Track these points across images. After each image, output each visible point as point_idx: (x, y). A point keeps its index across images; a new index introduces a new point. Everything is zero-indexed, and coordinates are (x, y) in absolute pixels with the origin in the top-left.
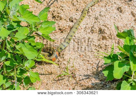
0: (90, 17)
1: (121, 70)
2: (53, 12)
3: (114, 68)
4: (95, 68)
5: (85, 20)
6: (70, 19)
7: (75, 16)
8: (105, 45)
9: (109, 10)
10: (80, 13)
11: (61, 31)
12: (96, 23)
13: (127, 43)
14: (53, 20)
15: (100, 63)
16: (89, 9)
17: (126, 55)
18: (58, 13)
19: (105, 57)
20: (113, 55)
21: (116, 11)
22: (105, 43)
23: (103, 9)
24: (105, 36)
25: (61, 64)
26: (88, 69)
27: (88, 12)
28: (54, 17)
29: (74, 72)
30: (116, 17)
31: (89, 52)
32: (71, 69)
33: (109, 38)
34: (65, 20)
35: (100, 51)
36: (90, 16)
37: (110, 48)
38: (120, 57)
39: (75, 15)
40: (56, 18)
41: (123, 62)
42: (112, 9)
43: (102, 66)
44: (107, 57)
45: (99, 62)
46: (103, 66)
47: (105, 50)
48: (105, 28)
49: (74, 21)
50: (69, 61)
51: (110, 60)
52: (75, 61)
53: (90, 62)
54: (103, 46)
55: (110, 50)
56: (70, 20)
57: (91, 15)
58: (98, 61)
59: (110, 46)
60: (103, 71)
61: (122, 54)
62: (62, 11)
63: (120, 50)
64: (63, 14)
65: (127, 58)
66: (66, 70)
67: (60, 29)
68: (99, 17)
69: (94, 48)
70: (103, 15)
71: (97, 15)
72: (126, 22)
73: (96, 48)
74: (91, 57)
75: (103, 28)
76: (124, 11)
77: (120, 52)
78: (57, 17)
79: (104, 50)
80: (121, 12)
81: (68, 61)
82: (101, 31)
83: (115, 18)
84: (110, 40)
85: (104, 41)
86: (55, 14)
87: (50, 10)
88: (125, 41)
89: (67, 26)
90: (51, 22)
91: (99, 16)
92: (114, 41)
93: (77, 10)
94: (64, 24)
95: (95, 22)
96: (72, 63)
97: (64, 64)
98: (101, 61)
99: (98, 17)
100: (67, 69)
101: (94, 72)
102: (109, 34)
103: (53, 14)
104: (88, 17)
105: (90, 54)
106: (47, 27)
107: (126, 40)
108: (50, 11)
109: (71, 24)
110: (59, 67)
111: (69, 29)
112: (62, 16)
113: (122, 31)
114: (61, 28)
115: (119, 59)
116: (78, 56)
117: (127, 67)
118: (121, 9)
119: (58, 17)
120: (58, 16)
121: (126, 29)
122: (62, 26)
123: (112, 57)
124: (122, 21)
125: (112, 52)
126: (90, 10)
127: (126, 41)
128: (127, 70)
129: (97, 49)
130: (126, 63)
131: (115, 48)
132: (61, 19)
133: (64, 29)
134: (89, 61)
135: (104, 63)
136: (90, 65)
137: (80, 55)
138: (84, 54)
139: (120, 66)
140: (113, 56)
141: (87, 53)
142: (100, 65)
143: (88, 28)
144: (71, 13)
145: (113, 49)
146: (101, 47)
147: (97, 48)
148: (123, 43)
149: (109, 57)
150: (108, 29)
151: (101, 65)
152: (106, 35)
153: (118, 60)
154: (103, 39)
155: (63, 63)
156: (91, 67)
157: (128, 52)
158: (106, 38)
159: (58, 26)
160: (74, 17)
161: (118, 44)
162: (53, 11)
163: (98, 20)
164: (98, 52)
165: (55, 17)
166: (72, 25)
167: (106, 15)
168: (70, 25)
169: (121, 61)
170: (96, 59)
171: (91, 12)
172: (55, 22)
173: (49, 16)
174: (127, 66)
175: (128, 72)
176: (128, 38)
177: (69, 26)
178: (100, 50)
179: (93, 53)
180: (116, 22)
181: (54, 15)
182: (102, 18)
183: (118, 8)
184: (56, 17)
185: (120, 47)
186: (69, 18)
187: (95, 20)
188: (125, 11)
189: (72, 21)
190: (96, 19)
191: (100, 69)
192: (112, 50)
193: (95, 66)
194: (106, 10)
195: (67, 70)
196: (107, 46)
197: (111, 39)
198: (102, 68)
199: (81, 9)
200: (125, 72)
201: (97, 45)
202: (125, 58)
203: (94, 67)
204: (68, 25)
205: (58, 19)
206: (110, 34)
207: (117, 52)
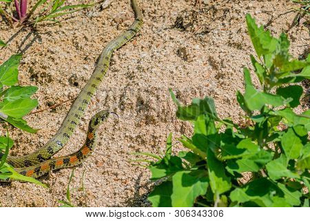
0: (116, 73)
1: (190, 193)
2: (31, 65)
3: (174, 189)
4: (132, 191)
5: (105, 79)
6: (70, 80)
7: (83, 73)
8: (153, 136)
9: (158, 54)
10: (92, 64)
11: (52, 107)
12: (131, 87)
13: (200, 130)
14: (33, 84)
15: (142, 179)
16: (112, 56)
17: (201, 158)
18: (44, 68)
19: (152, 163)
20: (169, 158)
21: (173, 57)
22: (151, 132)
23: (146, 54)
24: (152, 117)
25: (53, 184)
26: (115, 194)
27: (112, 62)
28: (34, 76)
29: (84, 202)
30: (174, 71)
31: (117, 155)
32: (78, 194)
33: (162, 119)
34: (60, 81)
35: (141, 150)
36: (116, 71)
37: (163, 144)
38: (188, 163)
39: (82, 70)
40: (40, 79)
41: (193, 174)
42: (164, 54)
43: (146, 184)
44: (156, 165)
45: (141, 175)
46: (150, 185)
47: (153, 146)
48: (151, 98)
49: (80, 84)
50: (72, 175)
51: (164, 171)
52: (86, 175)
53: (119, 177)
54: (148, 138)
55: (163, 148)
56: (71, 83)
57: (119, 68)
58: (138, 174)
59: (164, 139)
60: (150, 196)
61: (189, 156)
62: (51, 63)
63: (185, 146)
64: (55, 68)
65: (202, 164)
66: (66, 197)
67: (49, 104)
68: (137, 74)
69: (129, 145)
70: (146, 68)
71: (133, 68)
72: (196, 82)
73: (133, 145)
74: (122, 164)
75: (144, 96)
76: (192, 56)
77: (186, 150)
78: (42, 77)
79: (151, 148)
80: (185, 58)
81: (70, 176)
82: (142, 105)
83: (172, 72)
84: (163, 124)
85: (151, 128)
86: (37, 69)
87: (26, 60)
88: (195, 126)
89: (64, 95)
90: (27, 88)
91: (136, 70)
92: (171, 126)
93: (85, 59)
94: (57, 91)
95: (128, 85)
96: (78, 180)
97: (60, 183)
98: (144, 174)
99: (133, 72)
100: (67, 194)
101: (130, 199)
102: (161, 110)
103: (31, 71)
104: (112, 74)
105: (119, 159)
106: (19, 101)
107: (198, 124)
108: (24, 63)
109: (74, 91)
110: (50, 192)
111: (69, 102)
112: (53, 73)
113: (189, 103)
114: (51, 100)
115: (184, 166)
116: (92, 165)
117: (202, 186)
118: (185, 53)
119: (44, 75)
120: (43, 73)
121: (197, 99)
122: (54, 96)
123: (167, 163)
124: (188, 79)
125: (168, 152)
126: (115, 57)
127: (198, 126)
128: (203, 192)
129: (134, 147)
130: (201, 175)
131: (174, 142)
132: (50, 80)
133: (59, 102)
134: (116, 175)
135: (151, 177)
136: (119, 183)
137: (96, 163)
138: (105, 159)
139: (187, 182)
140: (169, 161)
141: (112, 155)
142: (142, 182)
143: (112, 98)
144: (73, 65)
145: (170, 144)
146: (143, 142)
147: (136, 145)
148: (193, 130)
149: (162, 165)
150: (158, 99)
151: (145, 182)
152: (154, 114)
153: (182, 169)
154: (147, 123)
155: (58, 181)
156: (123, 188)
157: (202, 151)
158: (154, 120)
159: (43, 96)
160: (79, 75)
161: (182, 131)
162: (33, 63)
163: (135, 80)
164: (138, 154)
165: (37, 77)
166: (75, 93)
167: (152, 67)
168: (71, 94)
169: (189, 172)
170: (134, 168)
171: (118, 61)
172: (37, 89)
173: (22, 74)
174: (203, 183)
175: (205, 196)
176: (201, 121)
177: (69, 96)
178: (142, 148)
179: (125, 155)
180: (174, 83)
181: (35, 72)
182: (143, 74)
183: (178, 51)
184: (39, 75)
185: (185, 140)
186: (68, 77)
187: (128, 79)
188: (194, 56)
189: (76, 84)
190: (130, 76)
191: (143, 192)
192: (169, 146)
193: (132, 184)
194: (151, 55)
195: (68, 198)
196: (156, 138)
197: (166, 121)
198: (147, 188)
199: (94, 55)
200: (197, 195)
201: (134, 136)
202: (197, 164)
203: (128, 187)
204: (66, 93)
205: (44, 81)
206: (163, 111)
207: (180, 150)
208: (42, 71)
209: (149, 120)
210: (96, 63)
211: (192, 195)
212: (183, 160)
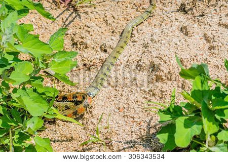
0: (135, 43)
2: (73, 36)
3: (176, 130)
4: (144, 130)
5: (127, 48)
6: (101, 47)
7: (111, 43)
8: (161, 91)
9: (166, 31)
10: (118, 36)
11: (88, 67)
12: (145, 54)
13: (197, 87)
14: (74, 50)
15: (152, 121)
16: (133, 30)
17: (197, 107)
18: (82, 38)
19: (160, 110)
20: (173, 107)
21: (177, 33)
22: (160, 87)
23: (157, 30)
24: (161, 76)
25: (87, 123)
26: (132, 132)
27: (132, 35)
28: (75, 44)
29: (109, 137)
30: (178, 43)
31: (135, 103)
32: (104, 131)
33: (168, 78)
34: (94, 48)
35: (152, 101)
36: (135, 42)
37: (169, 96)
38: (187, 111)
39: (110, 40)
40: (79, 46)
41: (190, 119)
42: (171, 30)
43: (155, 126)
44: (163, 111)
45: (152, 119)
46: (158, 126)
47: (161, 98)
48: (161, 63)
49: (108, 50)
50: (101, 118)
51: (170, 116)
52: (111, 118)
53: (135, 120)
54: (157, 91)
55: (168, 99)
56: (102, 50)
57: (137, 40)
58: (150, 118)
59: (169, 93)
60: (158, 134)
61: (188, 106)
62: (87, 34)
63: (185, 98)
64: (90, 39)
65: (197, 112)
66: (95, 133)
67: (85, 65)
68: (151, 44)
69: (143, 96)
70: (157, 40)
71: (148, 40)
72: (194, 51)
73: (146, 96)
74: (138, 110)
75: (157, 61)
76: (191, 32)
77: (186, 102)
78: (81, 45)
79: (159, 99)
80: (187, 34)
81: (99, 118)
82: (154, 67)
83: (176, 44)
84: (169, 82)
85: (159, 84)
86: (77, 39)
87: (69, 32)
88: (193, 84)
89: (96, 58)
90: (70, 52)
91: (150, 42)
92: (175, 83)
93: (113, 32)
94: (92, 55)
95: (144, 52)
96: (105, 121)
97: (92, 123)
98: (154, 118)
99: (148, 43)
100: (97, 131)
101: (143, 136)
102: (167, 72)
103: (72, 40)
104: (132, 44)
105: (136, 106)
106: (64, 62)
107: (196, 82)
108: (68, 34)
109: (104, 55)
110: (84, 129)
111: (100, 64)
112: (88, 42)
113: (189, 67)
114: (86, 62)
115: (184, 113)
116: (116, 110)
117: (197, 128)
118: (186, 30)
119: (82, 43)
120: (81, 42)
121: (195, 64)
122: (89, 59)
123: (172, 110)
124: (188, 49)
125: (172, 102)
126: (135, 32)
127: (195, 84)
128: (198, 132)
129: (147, 98)
130: (197, 120)
131: (176, 96)
132: (86, 47)
133: (92, 63)
134: (133, 118)
135: (159, 120)
136: (135, 124)
137: (119, 109)
138: (125, 106)
139: (187, 125)
140: (173, 109)
141: (130, 104)
142: (152, 124)
143: (131, 61)
144: (103, 37)
146: (154, 95)
147: (148, 96)
148: (191, 87)
149: (167, 112)
150: (166, 63)
151: (154, 124)
152: (162, 74)
153: (182, 115)
154: (157, 81)
155: (90, 121)
156: (138, 128)
157: (198, 102)
158: (162, 79)
159: (81, 59)
160: (108, 44)
161: (183, 88)
162: (74, 34)
163: (149, 49)
164: (149, 103)
165: (77, 44)
166: (104, 57)
167: (162, 40)
168: (102, 58)
169: (188, 117)
170: (146, 114)
171: (137, 35)
172: (77, 53)
173: (66, 42)
174: (198, 126)
175: (199, 135)
176: (198, 79)
177: (100, 59)
178: (153, 99)
179: (140, 104)
180: (178, 52)
181: (75, 41)
182: (155, 44)
183: (181, 28)
184: (78, 43)
185: (185, 94)
186: (99, 45)
187: (144, 48)
188: (193, 33)
189: (105, 51)
190: (146, 46)
191: (152, 131)
192: (173, 98)
193: (144, 126)
194: (161, 31)
195: (97, 134)
196: (163, 92)
197: (171, 80)
198: (156, 129)
199: (119, 30)
200: (194, 135)
201: (147, 90)
202: (194, 112)
203: (142, 127)
204: (98, 57)
205: (82, 47)
206: (169, 72)
207: (181, 101)
208: (81, 40)
209: (159, 79)
210: (121, 36)
211: (190, 134)
212: (183, 109)
